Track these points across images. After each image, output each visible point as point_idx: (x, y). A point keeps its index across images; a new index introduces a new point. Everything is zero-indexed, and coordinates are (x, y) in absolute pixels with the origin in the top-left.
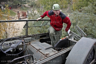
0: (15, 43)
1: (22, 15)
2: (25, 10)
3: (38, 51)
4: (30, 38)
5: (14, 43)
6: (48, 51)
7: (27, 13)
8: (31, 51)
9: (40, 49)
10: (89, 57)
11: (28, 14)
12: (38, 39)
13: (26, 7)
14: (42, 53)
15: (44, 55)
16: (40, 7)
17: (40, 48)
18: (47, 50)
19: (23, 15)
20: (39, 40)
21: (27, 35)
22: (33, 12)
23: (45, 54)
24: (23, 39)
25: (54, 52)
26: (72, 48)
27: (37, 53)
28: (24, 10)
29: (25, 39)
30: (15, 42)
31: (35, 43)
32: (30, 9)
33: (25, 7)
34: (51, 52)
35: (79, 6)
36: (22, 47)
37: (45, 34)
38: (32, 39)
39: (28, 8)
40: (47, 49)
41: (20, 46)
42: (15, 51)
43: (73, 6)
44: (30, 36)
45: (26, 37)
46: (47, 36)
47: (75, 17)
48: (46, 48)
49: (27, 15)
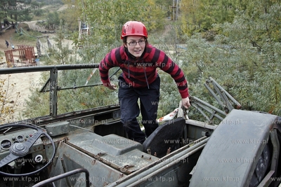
0: (21, 140)
1: (20, 57)
2: (29, 39)
3: (97, 161)
4: (65, 123)
5: (18, 140)
6: (128, 159)
7: (35, 50)
8: (73, 161)
9: (103, 155)
10: (259, 164)
11: (39, 51)
12: (87, 125)
13: (32, 31)
14: (109, 165)
15: (119, 170)
16: (78, 29)
17: (103, 152)
18: (124, 156)
19: (24, 58)
20: (91, 128)
21: (55, 115)
22: (59, 46)
23: (120, 167)
24: (44, 127)
25: (146, 159)
26: (206, 142)
27: (95, 166)
28: (23, 39)
29: (50, 126)
30: (20, 137)
31: (81, 139)
32: (46, 35)
33: (28, 30)
34: (138, 160)
35: (200, 23)
36: (41, 152)
37: (109, 108)
38: (70, 127)
39: (37, 32)
40: (123, 152)
41: (37, 150)
42: (23, 166)
43: (181, 24)
44: (64, 118)
45: (51, 122)
46: (116, 116)
47: (194, 55)
48: (120, 150)
49: (36, 55)
